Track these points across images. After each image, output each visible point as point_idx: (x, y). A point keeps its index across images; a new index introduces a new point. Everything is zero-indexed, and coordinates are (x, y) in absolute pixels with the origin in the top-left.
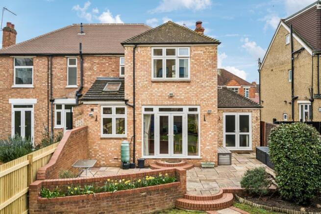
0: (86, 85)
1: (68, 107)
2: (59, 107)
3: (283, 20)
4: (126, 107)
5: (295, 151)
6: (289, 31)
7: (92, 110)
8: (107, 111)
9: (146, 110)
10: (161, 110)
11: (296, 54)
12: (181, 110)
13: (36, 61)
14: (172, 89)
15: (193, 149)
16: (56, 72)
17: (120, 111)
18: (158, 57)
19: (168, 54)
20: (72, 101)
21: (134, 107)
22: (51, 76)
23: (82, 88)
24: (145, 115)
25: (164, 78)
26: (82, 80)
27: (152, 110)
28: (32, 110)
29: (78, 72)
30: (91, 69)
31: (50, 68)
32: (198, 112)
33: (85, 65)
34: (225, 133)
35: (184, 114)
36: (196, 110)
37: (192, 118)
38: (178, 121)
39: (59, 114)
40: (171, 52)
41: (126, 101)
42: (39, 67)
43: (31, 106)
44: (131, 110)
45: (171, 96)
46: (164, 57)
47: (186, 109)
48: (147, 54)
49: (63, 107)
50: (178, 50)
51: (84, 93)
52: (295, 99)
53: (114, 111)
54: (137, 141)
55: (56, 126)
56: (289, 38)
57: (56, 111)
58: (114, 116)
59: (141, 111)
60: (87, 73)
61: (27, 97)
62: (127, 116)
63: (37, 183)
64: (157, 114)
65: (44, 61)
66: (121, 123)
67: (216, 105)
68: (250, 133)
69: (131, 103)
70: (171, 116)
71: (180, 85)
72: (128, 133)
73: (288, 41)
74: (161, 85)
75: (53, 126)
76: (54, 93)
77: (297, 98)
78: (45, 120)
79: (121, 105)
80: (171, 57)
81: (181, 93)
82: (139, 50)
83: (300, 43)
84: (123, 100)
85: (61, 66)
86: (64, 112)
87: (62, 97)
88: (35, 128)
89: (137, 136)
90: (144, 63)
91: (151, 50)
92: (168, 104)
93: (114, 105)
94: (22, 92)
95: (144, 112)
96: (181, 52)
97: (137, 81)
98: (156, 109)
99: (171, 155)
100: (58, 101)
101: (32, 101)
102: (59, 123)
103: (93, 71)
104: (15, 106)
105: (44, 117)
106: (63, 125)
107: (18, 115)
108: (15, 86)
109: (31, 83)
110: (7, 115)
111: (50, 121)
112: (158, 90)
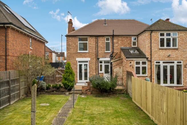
0: (115, 51)
1: (105, 62)
2: (101, 62)
4: (147, 61)
7: (131, 63)
8: (138, 63)
9: (157, 62)
10: (164, 63)
12: (173, 62)
13: (89, 39)
14: (169, 53)
16: (100, 44)
17: (144, 63)
18: (162, 37)
20: (108, 59)
21: (151, 61)
22: (97, 46)
23: (113, 52)
24: (156, 65)
25: (165, 47)
26: (113, 48)
27: (159, 62)
28: (88, 63)
29: (111, 45)
30: (117, 43)
31: (97, 43)
32: (182, 64)
33: (115, 41)
35: (175, 65)
36: (180, 62)
38: (172, 68)
39: (101, 66)
40: (169, 35)
41: (147, 58)
42: (91, 42)
44: (149, 63)
45: (169, 56)
46: (165, 37)
47: (176, 62)
48: (157, 36)
49: (103, 62)
50: (172, 33)
53: (141, 63)
54: (153, 78)
55: (100, 72)
57: (100, 64)
58: (141, 66)
59: (154, 63)
60: (116, 45)
61: (85, 57)
62: (147, 66)
64: (162, 65)
65: (94, 39)
66: (144, 69)
69: (149, 59)
70: (169, 65)
71: (173, 51)
72: (148, 74)
74: (164, 51)
75: (98, 72)
76: (99, 55)
78: (94, 69)
79: (144, 60)
80: (168, 37)
81: (174, 54)
82: (153, 34)
84: (146, 58)
85: (102, 42)
86: (103, 65)
87: (103, 57)
88: (89, 73)
89: (152, 75)
90: (155, 40)
91: (159, 33)
92: (167, 60)
93: (141, 60)
94: (83, 55)
95: (155, 64)
97: (152, 48)
98: (161, 62)
99: (169, 84)
100: (101, 59)
101: (88, 59)
102: (101, 70)
103: (119, 44)
104: (79, 62)
105: (94, 67)
106: (103, 71)
107: (80, 66)
108: (79, 51)
109: (87, 50)
110: (75, 66)
111: (97, 69)
112: (162, 53)
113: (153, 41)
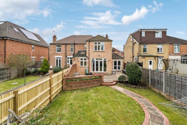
0: (75, 52)
1: (71, 58)
2: (68, 58)
3: (130, 34)
4: (87, 58)
5: (132, 70)
6: (132, 37)
7: (78, 59)
8: (82, 59)
9: (92, 59)
10: (96, 59)
11: (134, 44)
13: (62, 45)
14: (100, 54)
15: (105, 70)
16: (68, 48)
17: (85, 59)
18: (96, 45)
19: (98, 44)
20: (72, 57)
21: (89, 58)
22: (66, 50)
23: (74, 53)
24: (92, 61)
25: (97, 50)
26: (75, 51)
27: (94, 59)
28: (61, 59)
29: (74, 48)
30: (77, 48)
31: (66, 48)
32: (107, 60)
33: (76, 47)
34: (114, 66)
35: (103, 60)
36: (106, 59)
37: (105, 61)
38: (101, 62)
39: (68, 60)
40: (99, 43)
41: (87, 57)
42: (63, 47)
43: (60, 58)
44: (88, 59)
45: (99, 56)
46: (97, 45)
47: (103, 59)
48: (93, 44)
49: (69, 58)
50: (101, 43)
51: (75, 54)
52: (133, 56)
53: (84, 59)
54: (90, 68)
55: (67, 64)
56: (132, 39)
57: (67, 59)
58: (84, 61)
60: (76, 49)
61: (60, 55)
62: (87, 61)
63: (65, 78)
64: (95, 60)
65: (64, 46)
66: (85, 63)
67: (111, 58)
68: (121, 66)
70: (99, 61)
71: (102, 52)
72: (87, 66)
73: (132, 40)
74: (96, 52)
75: (66, 63)
76: (67, 54)
77: (134, 56)
78: (64, 62)
79: (85, 58)
80: (99, 45)
81: (102, 55)
82: (90, 43)
83: (135, 41)
84: (86, 56)
85: (69, 47)
86: (69, 60)
88: (62, 64)
89: (90, 66)
90: (92, 46)
91: (94, 43)
92: (98, 58)
93: (84, 58)
94: (58, 54)
95: (91, 60)
96: (102, 43)
97: (90, 51)
99: (99, 71)
100: (68, 57)
101: (61, 57)
102: (68, 63)
103: (78, 49)
104: (56, 58)
105: (64, 61)
106: (69, 63)
107: (57, 60)
108: (56, 52)
109: (60, 52)
110: (54, 60)
111: (66, 62)
112: (96, 54)
113: (90, 47)
